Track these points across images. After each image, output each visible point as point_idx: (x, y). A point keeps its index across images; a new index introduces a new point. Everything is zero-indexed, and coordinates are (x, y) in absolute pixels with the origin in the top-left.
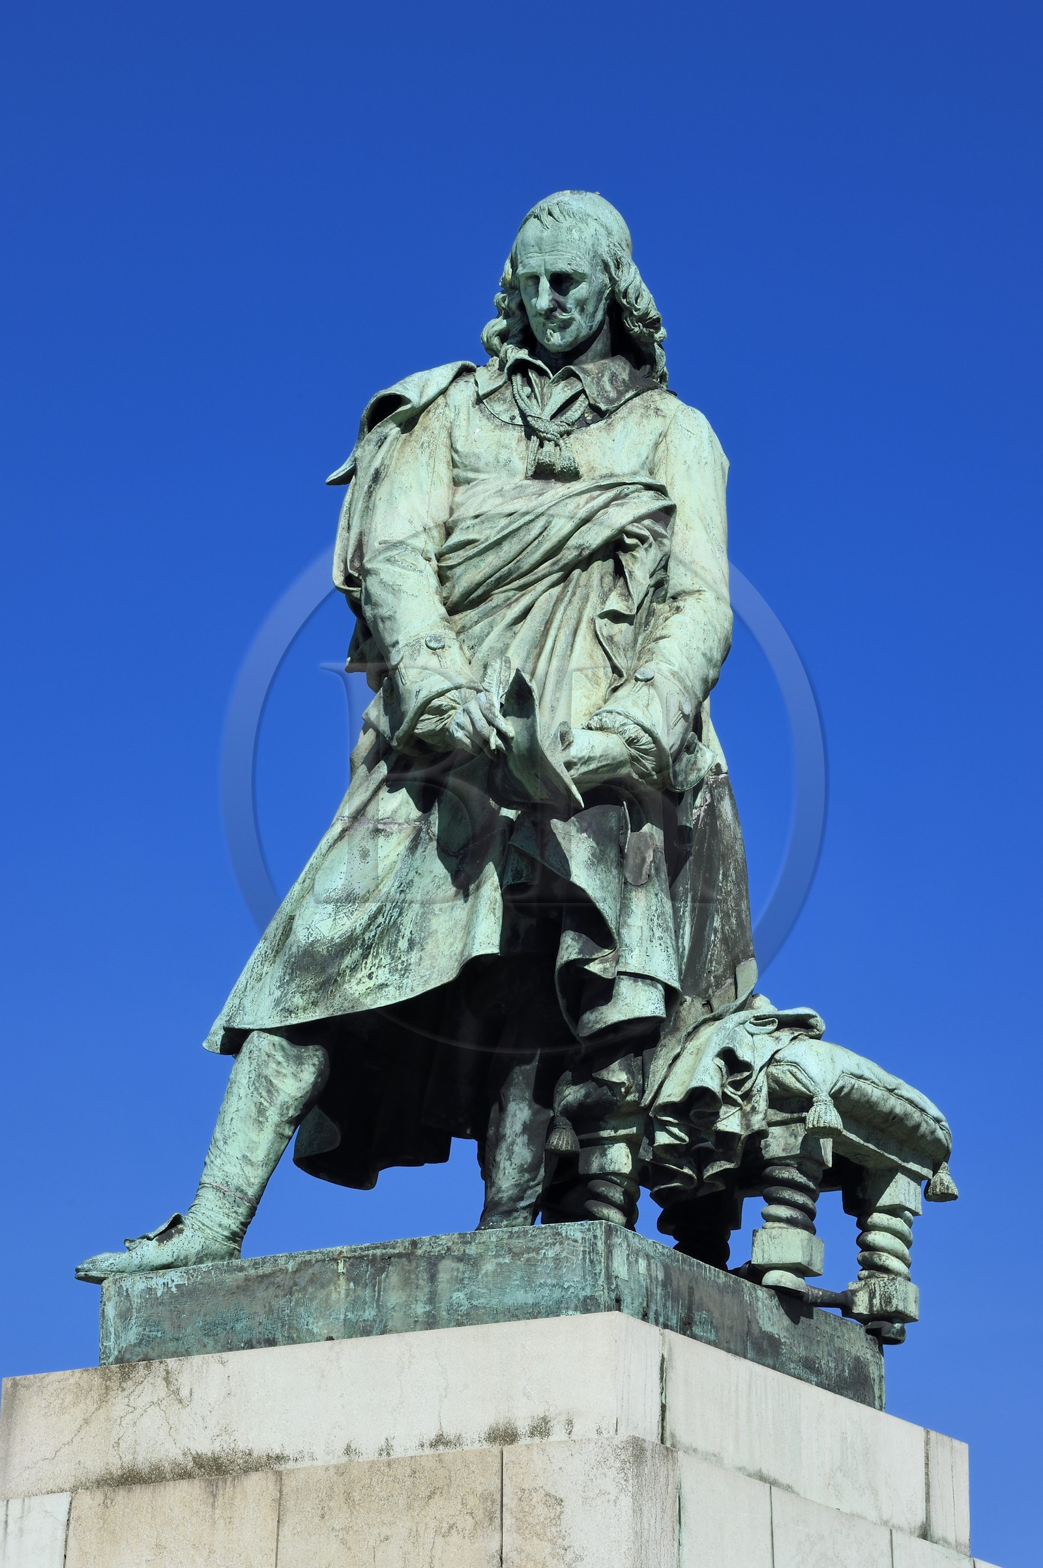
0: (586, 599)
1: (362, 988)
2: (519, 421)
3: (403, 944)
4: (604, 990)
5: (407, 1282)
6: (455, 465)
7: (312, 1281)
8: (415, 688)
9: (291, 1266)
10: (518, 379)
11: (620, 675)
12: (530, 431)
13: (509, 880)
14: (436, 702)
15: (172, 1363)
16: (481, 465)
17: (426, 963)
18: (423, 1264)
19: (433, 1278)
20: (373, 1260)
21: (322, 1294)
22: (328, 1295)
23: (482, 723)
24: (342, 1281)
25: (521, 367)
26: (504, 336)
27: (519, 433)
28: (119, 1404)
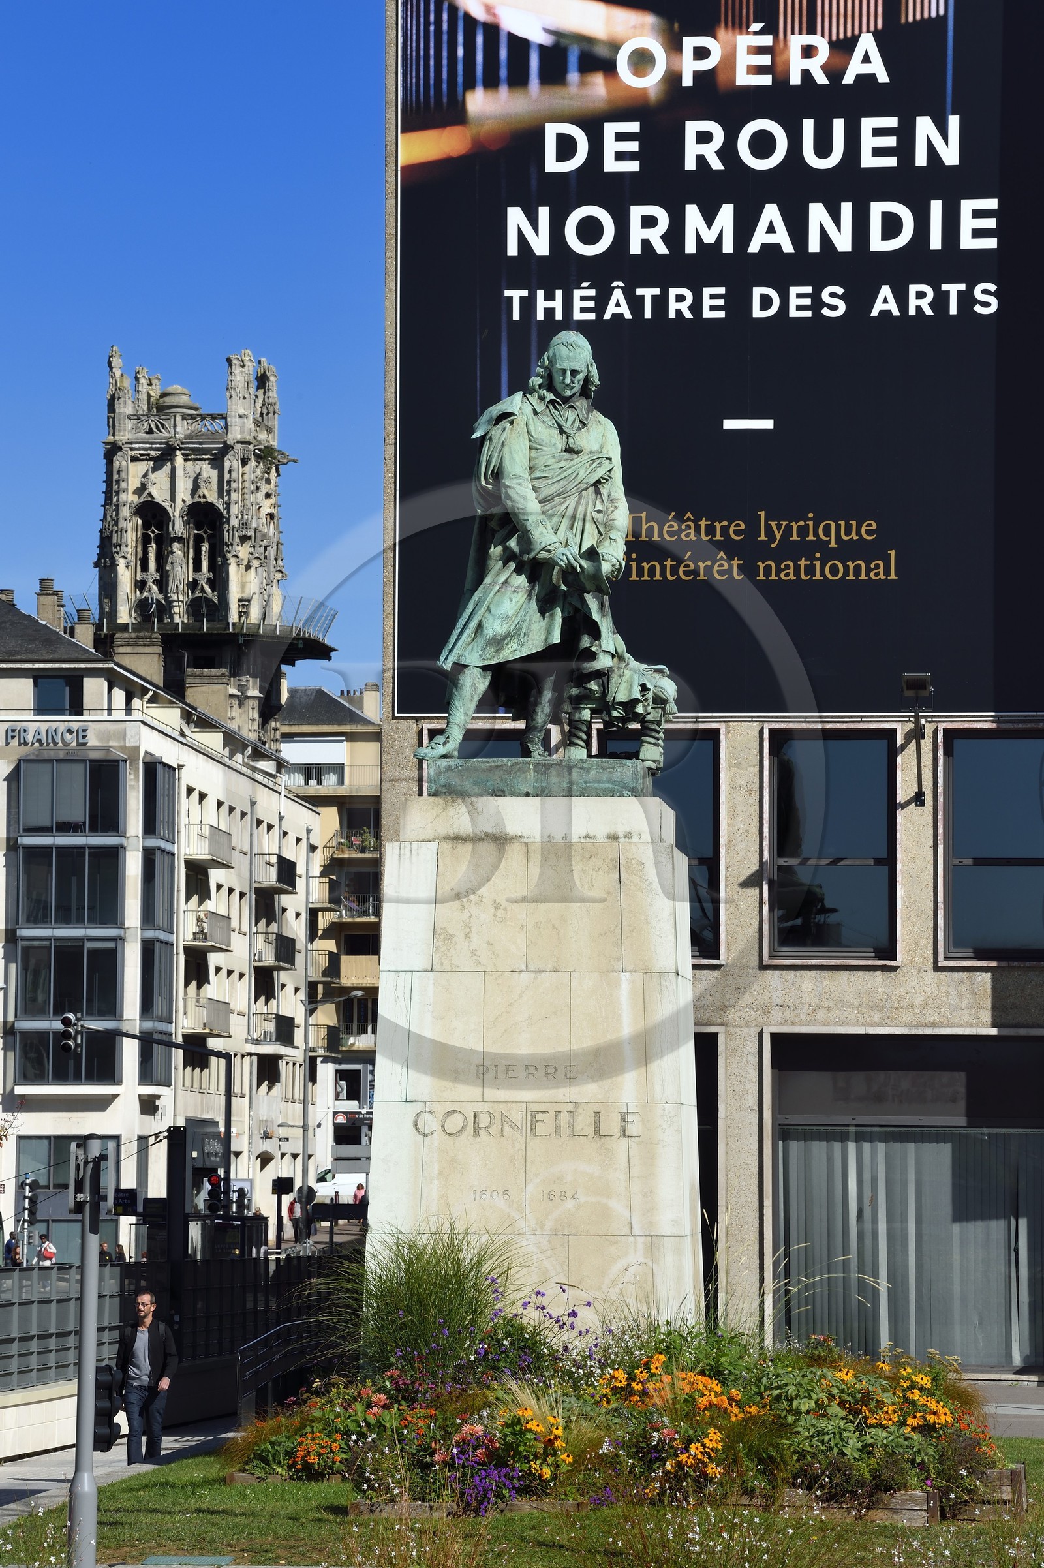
0: (587, 503)
1: (509, 652)
2: (556, 426)
3: (522, 635)
4: (593, 656)
5: (559, 775)
6: (530, 440)
7: (519, 770)
8: (539, 541)
9: (509, 764)
10: (551, 406)
11: (601, 535)
12: (562, 431)
13: (566, 614)
14: (548, 548)
15: (473, 798)
16: (544, 443)
17: (530, 642)
18: (566, 769)
19: (570, 774)
20: (544, 765)
21: (523, 775)
22: (526, 777)
23: (573, 561)
24: (532, 771)
25: (552, 402)
26: (541, 386)
27: (557, 432)
28: (451, 811)
